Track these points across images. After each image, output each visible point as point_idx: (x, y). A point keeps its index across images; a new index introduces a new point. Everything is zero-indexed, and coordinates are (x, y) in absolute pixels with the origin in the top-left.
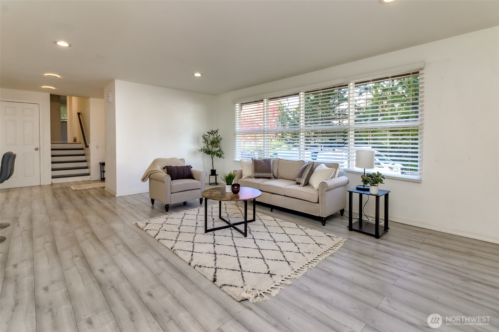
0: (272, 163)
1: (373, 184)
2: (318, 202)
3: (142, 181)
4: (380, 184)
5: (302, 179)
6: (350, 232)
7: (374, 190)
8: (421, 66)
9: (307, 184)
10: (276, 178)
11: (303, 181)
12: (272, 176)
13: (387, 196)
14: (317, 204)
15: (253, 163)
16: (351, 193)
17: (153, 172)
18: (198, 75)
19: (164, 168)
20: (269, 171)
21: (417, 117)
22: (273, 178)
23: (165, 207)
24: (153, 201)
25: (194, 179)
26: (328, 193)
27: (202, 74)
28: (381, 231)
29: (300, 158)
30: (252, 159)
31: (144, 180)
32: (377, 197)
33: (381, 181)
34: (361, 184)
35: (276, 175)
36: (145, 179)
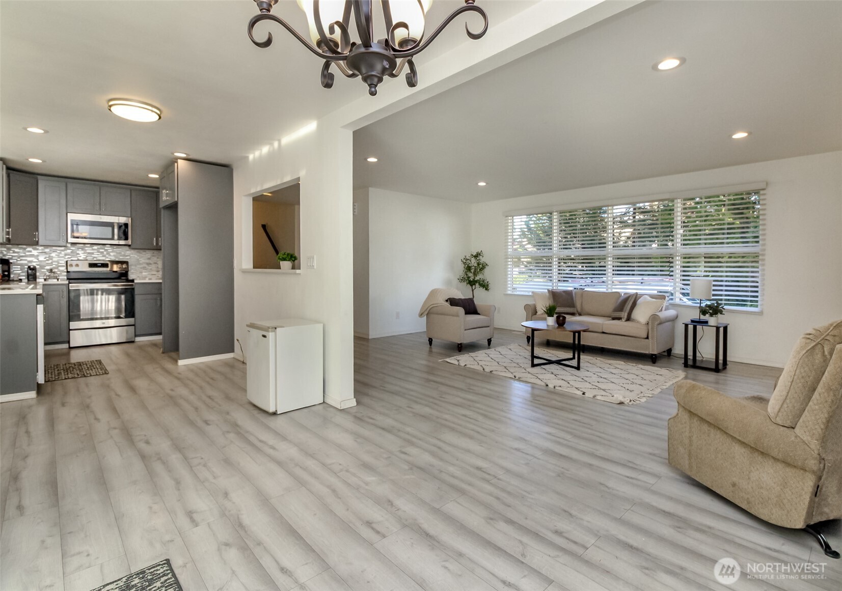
0: (574, 295)
1: (711, 315)
2: (647, 338)
3: (419, 316)
4: (719, 315)
5: (623, 313)
6: (686, 368)
7: (712, 321)
8: (762, 186)
9: (629, 319)
10: (580, 315)
11: (625, 315)
12: (576, 312)
13: (725, 329)
14: (647, 340)
15: (551, 296)
16: (686, 326)
17: (437, 305)
18: (482, 184)
19: (447, 301)
20: (573, 305)
21: (757, 242)
22: (577, 315)
23: (458, 346)
24: (430, 341)
25: (479, 314)
26: (660, 327)
27: (487, 183)
28: (721, 367)
29: (607, 290)
30: (548, 290)
31: (421, 315)
32: (718, 328)
33: (721, 312)
34: (696, 315)
35: (579, 310)
36: (423, 315)
